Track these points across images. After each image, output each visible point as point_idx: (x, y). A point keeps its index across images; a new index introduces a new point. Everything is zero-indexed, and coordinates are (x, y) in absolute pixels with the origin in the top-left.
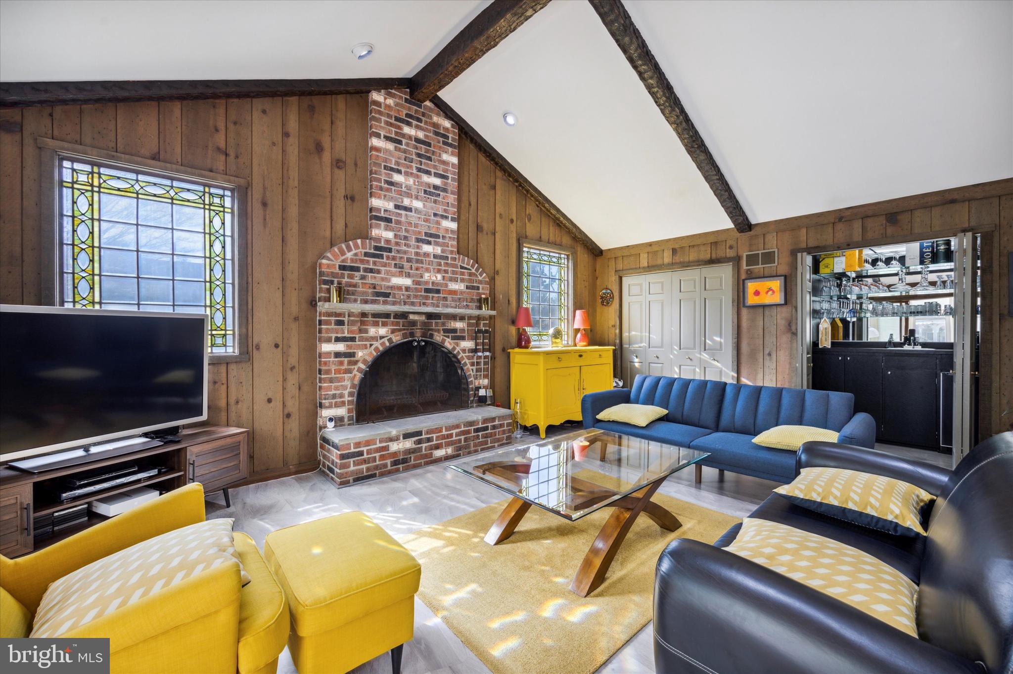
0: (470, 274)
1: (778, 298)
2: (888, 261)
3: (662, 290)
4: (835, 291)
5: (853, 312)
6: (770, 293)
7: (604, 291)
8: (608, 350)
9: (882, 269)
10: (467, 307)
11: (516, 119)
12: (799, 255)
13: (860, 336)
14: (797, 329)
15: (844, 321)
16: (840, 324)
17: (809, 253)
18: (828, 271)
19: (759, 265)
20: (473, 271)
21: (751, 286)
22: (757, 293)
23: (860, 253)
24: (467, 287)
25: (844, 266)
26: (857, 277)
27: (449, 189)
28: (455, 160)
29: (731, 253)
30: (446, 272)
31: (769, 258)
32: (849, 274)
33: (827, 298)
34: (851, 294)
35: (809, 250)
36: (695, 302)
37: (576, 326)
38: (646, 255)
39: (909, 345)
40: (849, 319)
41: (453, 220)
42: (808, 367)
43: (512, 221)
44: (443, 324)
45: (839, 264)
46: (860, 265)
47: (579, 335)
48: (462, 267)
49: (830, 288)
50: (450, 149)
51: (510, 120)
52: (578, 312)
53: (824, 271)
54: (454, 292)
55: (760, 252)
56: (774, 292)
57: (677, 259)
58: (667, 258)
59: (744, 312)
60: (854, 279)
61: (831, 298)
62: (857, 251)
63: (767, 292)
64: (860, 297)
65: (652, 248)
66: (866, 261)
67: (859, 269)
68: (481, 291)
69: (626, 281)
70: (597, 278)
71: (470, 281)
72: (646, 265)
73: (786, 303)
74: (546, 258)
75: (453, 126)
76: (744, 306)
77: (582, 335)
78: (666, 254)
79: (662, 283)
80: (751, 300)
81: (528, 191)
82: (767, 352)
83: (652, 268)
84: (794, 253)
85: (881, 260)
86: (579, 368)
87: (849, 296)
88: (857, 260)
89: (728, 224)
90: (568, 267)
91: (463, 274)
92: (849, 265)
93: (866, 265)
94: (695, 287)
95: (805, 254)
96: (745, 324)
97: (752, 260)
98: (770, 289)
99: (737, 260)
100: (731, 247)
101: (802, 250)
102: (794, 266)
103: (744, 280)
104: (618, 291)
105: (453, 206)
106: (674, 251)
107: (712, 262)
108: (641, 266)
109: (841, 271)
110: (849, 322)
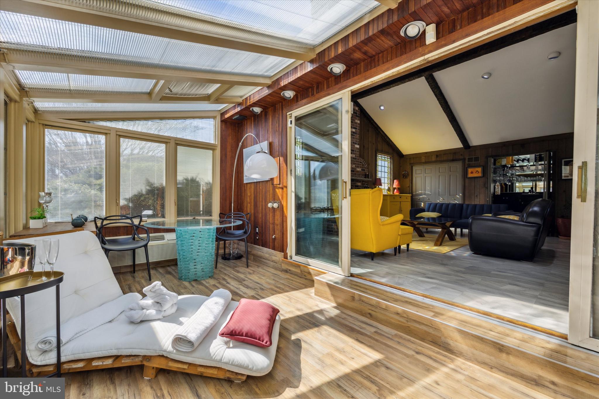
0: (363, 165)
1: (480, 175)
2: (523, 160)
3: (431, 171)
4: (502, 172)
5: (510, 181)
6: (477, 172)
7: (404, 172)
8: (409, 196)
9: (521, 163)
10: (361, 177)
11: (385, 108)
12: (489, 158)
13: (513, 190)
14: (488, 186)
15: (505, 184)
16: (504, 186)
17: (492, 158)
18: (499, 164)
19: (472, 161)
20: (363, 164)
21: (470, 170)
22: (472, 173)
23: (512, 158)
24: (362, 170)
25: (505, 162)
26: (511, 167)
27: (357, 133)
28: (359, 122)
29: (462, 157)
30: (356, 164)
31: (477, 159)
32: (507, 165)
33: (499, 175)
34: (508, 173)
35: (492, 156)
36: (446, 177)
37: (394, 186)
38: (424, 158)
39: (531, 193)
40: (507, 183)
41: (358, 144)
42: (492, 200)
43: (374, 144)
44: (355, 183)
45: (504, 162)
46: (512, 162)
47: (396, 190)
48: (360, 162)
49: (500, 171)
50: (358, 118)
51: (382, 108)
52: (395, 181)
53: (498, 164)
54: (358, 171)
55: (473, 157)
56: (479, 172)
57: (438, 159)
58: (434, 158)
59: (467, 180)
60: (510, 168)
61: (500, 175)
62: (511, 157)
63: (476, 173)
64: (512, 174)
65: (427, 155)
66: (515, 161)
67: (512, 164)
68: (365, 171)
69: (414, 168)
70: (401, 167)
71: (363, 167)
72: (424, 161)
73: (483, 176)
74: (383, 158)
75: (358, 109)
76: (467, 178)
77: (397, 190)
78: (433, 157)
79: (431, 168)
80: (470, 175)
81: (379, 132)
82: (475, 195)
83: (427, 163)
84: (487, 157)
85: (520, 160)
86: (399, 203)
87: (507, 174)
88: (511, 160)
89: (461, 146)
90: (390, 162)
91: (360, 165)
92: (508, 162)
93: (515, 162)
94: (446, 171)
95: (491, 158)
96: (467, 184)
97: (470, 160)
98: (477, 171)
99: (464, 160)
100: (461, 155)
101: (490, 157)
102: (487, 163)
103: (467, 168)
104: (411, 172)
105: (358, 139)
106: (437, 156)
107: (453, 160)
108: (422, 162)
109: (504, 164)
110: (507, 185)
